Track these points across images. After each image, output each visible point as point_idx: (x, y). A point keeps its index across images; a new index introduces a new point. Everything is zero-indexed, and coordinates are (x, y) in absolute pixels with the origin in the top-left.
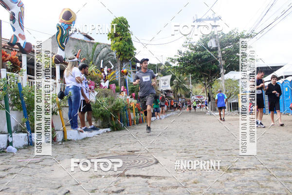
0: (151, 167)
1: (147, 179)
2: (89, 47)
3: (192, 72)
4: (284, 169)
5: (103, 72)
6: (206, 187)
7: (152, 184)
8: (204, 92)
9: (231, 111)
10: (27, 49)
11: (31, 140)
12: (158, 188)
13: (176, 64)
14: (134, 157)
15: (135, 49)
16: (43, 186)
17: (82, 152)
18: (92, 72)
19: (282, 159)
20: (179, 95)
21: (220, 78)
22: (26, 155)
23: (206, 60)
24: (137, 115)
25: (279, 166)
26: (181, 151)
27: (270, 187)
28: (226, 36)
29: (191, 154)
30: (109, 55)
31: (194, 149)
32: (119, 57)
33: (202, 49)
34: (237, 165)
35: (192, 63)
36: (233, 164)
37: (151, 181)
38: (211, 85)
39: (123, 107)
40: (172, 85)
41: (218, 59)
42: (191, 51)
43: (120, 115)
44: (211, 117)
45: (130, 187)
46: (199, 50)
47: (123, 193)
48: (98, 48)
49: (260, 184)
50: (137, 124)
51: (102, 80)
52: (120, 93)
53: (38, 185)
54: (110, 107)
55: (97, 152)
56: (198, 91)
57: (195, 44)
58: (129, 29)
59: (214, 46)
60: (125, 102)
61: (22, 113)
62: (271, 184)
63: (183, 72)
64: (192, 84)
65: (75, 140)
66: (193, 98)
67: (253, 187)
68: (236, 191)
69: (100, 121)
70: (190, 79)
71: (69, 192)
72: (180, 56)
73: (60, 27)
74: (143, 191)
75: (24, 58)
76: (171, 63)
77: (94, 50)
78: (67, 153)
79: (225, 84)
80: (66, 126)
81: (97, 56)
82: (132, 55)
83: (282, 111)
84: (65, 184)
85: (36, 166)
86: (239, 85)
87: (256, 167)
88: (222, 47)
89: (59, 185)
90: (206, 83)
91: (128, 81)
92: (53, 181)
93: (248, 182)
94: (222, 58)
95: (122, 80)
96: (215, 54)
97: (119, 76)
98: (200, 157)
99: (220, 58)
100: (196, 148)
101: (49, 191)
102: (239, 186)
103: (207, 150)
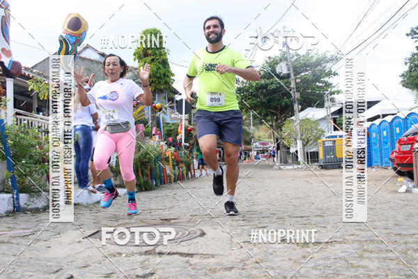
0: (195, 241)
1: (187, 258)
3: (254, 107)
6: (273, 268)
7: (195, 264)
8: (270, 137)
9: (308, 164)
10: (14, 71)
11: (18, 203)
12: (204, 270)
15: (173, 75)
16: (33, 270)
17: (95, 221)
19: (379, 229)
21: (293, 118)
22: (11, 225)
23: (274, 91)
24: (174, 169)
25: (376, 238)
26: (237, 218)
27: (363, 267)
28: (302, 58)
29: (252, 223)
31: (256, 216)
33: (268, 76)
34: (317, 237)
35: (254, 96)
37: (193, 260)
38: (279, 128)
39: (154, 156)
41: (291, 90)
43: (151, 169)
44: (280, 172)
45: (163, 269)
46: (264, 77)
47: (153, 277)
49: (350, 262)
50: (175, 181)
52: (151, 137)
53: (25, 268)
54: (136, 156)
56: (261, 134)
57: (258, 69)
59: (285, 71)
60: (158, 149)
61: (5, 164)
62: (364, 263)
63: (242, 109)
64: (254, 125)
65: (84, 204)
66: (256, 145)
67: (340, 267)
68: (315, 272)
70: (251, 118)
71: (72, 277)
73: (64, 40)
74: (181, 275)
75: (10, 83)
79: (300, 126)
82: (169, 84)
83: (379, 164)
84: (66, 267)
85: (24, 241)
86: (319, 128)
87: (344, 239)
88: (296, 73)
89: (58, 268)
90: (274, 124)
91: (163, 120)
92: (50, 262)
93: (332, 261)
94: (297, 88)
95: (153, 118)
96: (286, 83)
97: (150, 113)
98: (264, 227)
99: (294, 88)
100: (260, 215)
101: (42, 276)
102: (320, 265)
103: (275, 217)
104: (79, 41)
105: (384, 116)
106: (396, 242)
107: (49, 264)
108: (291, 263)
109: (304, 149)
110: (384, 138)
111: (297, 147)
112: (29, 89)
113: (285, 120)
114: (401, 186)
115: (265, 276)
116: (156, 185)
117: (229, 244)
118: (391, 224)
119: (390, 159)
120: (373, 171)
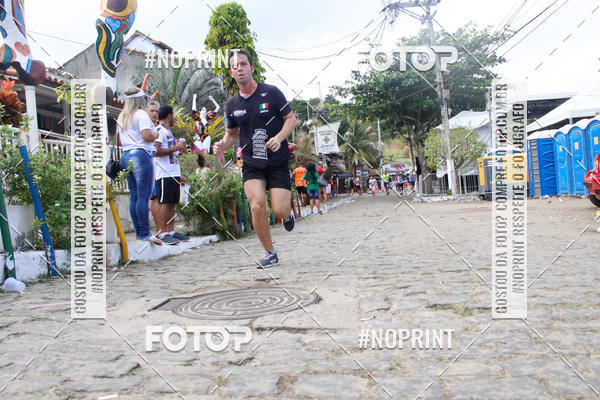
1: (299, 335)
3: (381, 114)
4: (579, 306)
5: (199, 119)
7: (310, 343)
8: (406, 156)
9: (463, 193)
10: (35, 75)
11: (54, 264)
12: (324, 352)
13: (349, 99)
14: (270, 292)
15: (263, 70)
16: (83, 357)
17: (162, 285)
19: (573, 286)
20: (356, 162)
21: (440, 127)
22: (46, 295)
23: (411, 89)
25: (569, 300)
26: (366, 275)
27: (554, 342)
29: (387, 282)
30: (211, 84)
31: (392, 271)
34: (483, 300)
35: (382, 96)
36: (475, 298)
37: (308, 338)
38: (420, 142)
40: (341, 142)
41: (436, 86)
43: (237, 208)
44: (423, 206)
45: (266, 351)
46: (396, 69)
47: (253, 364)
49: (533, 336)
50: (272, 224)
51: (197, 137)
52: (236, 162)
53: (72, 356)
54: (215, 190)
55: (194, 283)
56: (395, 153)
58: (248, 27)
61: (32, 210)
62: (554, 336)
63: (365, 116)
64: (382, 140)
65: (146, 261)
66: (386, 168)
67: (520, 342)
68: (485, 351)
69: (196, 221)
70: (379, 129)
71: (138, 366)
72: (356, 82)
73: (104, 26)
74: (292, 359)
75: (30, 94)
76: (338, 98)
77: (177, 74)
78: (131, 288)
79: (451, 138)
80: (126, 233)
81: (184, 87)
83: (568, 191)
84: (128, 352)
85: (67, 317)
86: (479, 140)
89: (118, 354)
90: (412, 137)
92: (105, 345)
93: (507, 334)
94: (444, 83)
96: (429, 76)
98: (405, 287)
99: (440, 84)
100: (397, 270)
101: (98, 366)
102: (490, 341)
103: (420, 272)
104: (124, 27)
105: (576, 120)
107: (104, 348)
109: (456, 172)
110: (576, 152)
111: (448, 169)
112: (58, 101)
113: (428, 131)
115: (412, 358)
116: (245, 230)
117: (358, 313)
118: (589, 279)
119: (585, 184)
120: (559, 202)
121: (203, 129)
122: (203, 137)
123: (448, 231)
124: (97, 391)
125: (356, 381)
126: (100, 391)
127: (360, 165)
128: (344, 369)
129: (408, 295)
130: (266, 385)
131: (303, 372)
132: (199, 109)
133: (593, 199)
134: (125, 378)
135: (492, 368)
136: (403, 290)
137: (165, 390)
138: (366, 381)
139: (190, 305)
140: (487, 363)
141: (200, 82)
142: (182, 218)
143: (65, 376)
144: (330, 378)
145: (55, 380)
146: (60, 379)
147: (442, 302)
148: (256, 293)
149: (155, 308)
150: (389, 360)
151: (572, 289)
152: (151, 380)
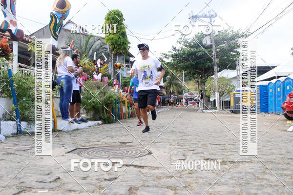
0: (144, 157)
1: (140, 169)
2: (82, 39)
3: (185, 68)
4: (278, 163)
5: (96, 64)
6: (201, 178)
7: (145, 173)
8: (196, 90)
9: (223, 109)
11: (20, 128)
12: (152, 177)
13: (170, 60)
14: (127, 148)
15: (129, 43)
16: (32, 172)
17: (73, 142)
18: (84, 64)
19: (275, 154)
20: (172, 91)
21: (213, 76)
22: (15, 142)
23: (200, 57)
24: (128, 109)
25: (274, 161)
26: (174, 144)
27: (266, 179)
28: (221, 34)
29: (184, 147)
30: (103, 48)
31: (187, 143)
32: (113, 50)
33: (196, 46)
34: (232, 158)
35: (186, 60)
36: (228, 157)
37: (144, 171)
38: (203, 83)
39: (115, 99)
40: (164, 81)
41: (212, 57)
42: (186, 48)
43: (112, 108)
44: (202, 114)
45: (123, 175)
46: (193, 47)
47: (116, 181)
48: (91, 40)
49: (256, 176)
50: (128, 117)
51: (95, 73)
52: (113, 87)
53: (26, 171)
54: (102, 99)
55: (89, 142)
56: (191, 88)
57: (189, 41)
58: (124, 22)
59: (209, 43)
60: (118, 95)
61: (11, 101)
62: (266, 176)
63: (177, 69)
64: (185, 81)
65: (65, 130)
66: (186, 95)
67: (250, 178)
68: (232, 182)
69: (92, 113)
70: (183, 76)
71: (59, 178)
72: (174, 52)
73: (54, 15)
74: (136, 180)
75: (15, 45)
76: (165, 59)
77: (87, 42)
78: (57, 142)
79: (218, 82)
80: (57, 117)
81: (90, 49)
82: (126, 49)
83: (273, 111)
84: (54, 172)
85: (25, 154)
86: (232, 84)
87: (251, 160)
88: (217, 45)
89: (49, 172)
90: (199, 80)
91: (121, 75)
92: (43, 168)
93: (243, 174)
94: (217, 55)
95: (115, 73)
96: (209, 51)
97: (112, 69)
98: (193, 150)
99: (214, 55)
100: (189, 142)
101: (38, 177)
102: (235, 177)
103: (200, 144)
104: (64, 17)
105: (279, 77)
106: (289, 163)
107: (43, 169)
108: (214, 175)
109: (220, 99)
110: (278, 92)
111: (216, 97)
112: (29, 50)
113: (207, 78)
114: (289, 127)
115: (196, 182)
116: (116, 120)
117: (170, 160)
118: (284, 152)
119: (282, 108)
120: (269, 116)
121: (98, 69)
122: (98, 73)
123: (215, 126)
124: (37, 188)
125: (168, 191)
126: (39, 188)
127: (173, 92)
128: (162, 186)
129: (195, 154)
130: (123, 190)
131: (142, 186)
132: (97, 59)
133: (286, 115)
134: (52, 183)
135: (236, 189)
136: (192, 151)
137: (72, 190)
138: (173, 192)
139: (86, 152)
140: (234, 187)
141: (98, 47)
142: (85, 111)
143: (22, 180)
144: (155, 189)
145: (17, 182)
146: (19, 181)
147: (211, 158)
148: (119, 149)
149: (69, 152)
150: (185, 182)
151: (275, 155)
152: (65, 185)
